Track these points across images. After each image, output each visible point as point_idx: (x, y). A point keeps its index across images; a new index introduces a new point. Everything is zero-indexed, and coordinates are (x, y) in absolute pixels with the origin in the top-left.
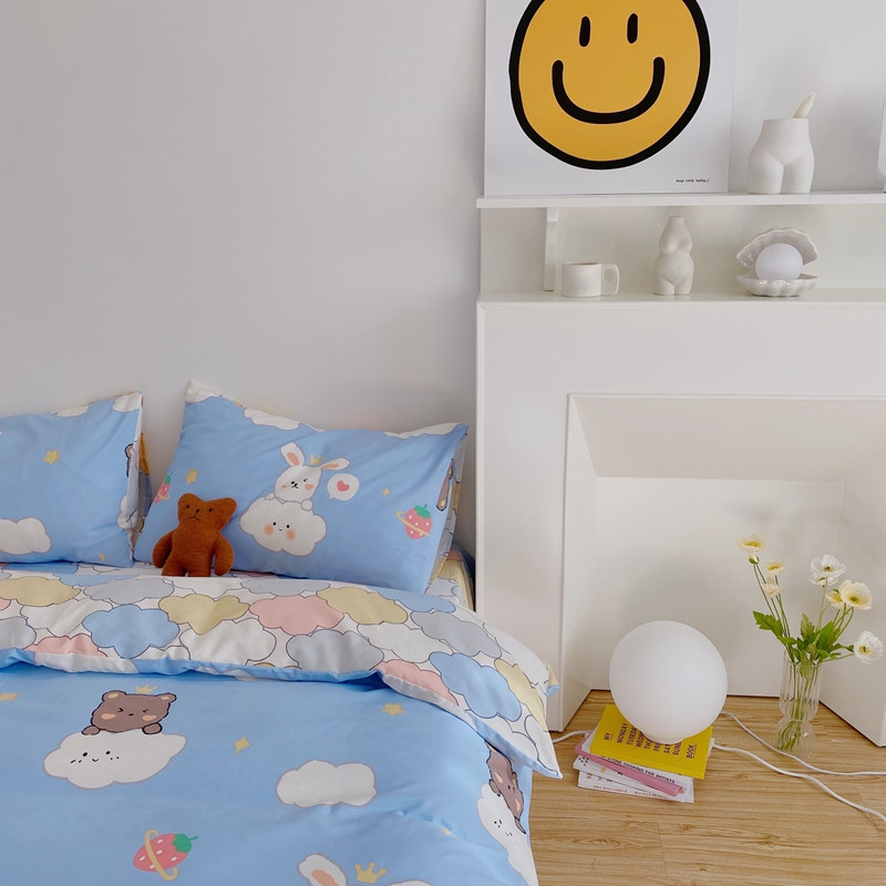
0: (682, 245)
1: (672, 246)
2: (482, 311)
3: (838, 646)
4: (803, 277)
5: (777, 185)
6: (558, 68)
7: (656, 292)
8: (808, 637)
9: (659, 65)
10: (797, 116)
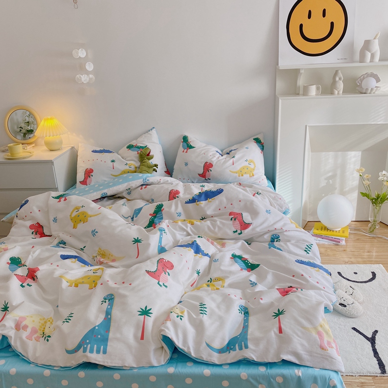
0: (340, 79)
1: (337, 79)
4: (376, 87)
5: (369, 60)
6: (301, 26)
8: (378, 197)
9: (332, 24)
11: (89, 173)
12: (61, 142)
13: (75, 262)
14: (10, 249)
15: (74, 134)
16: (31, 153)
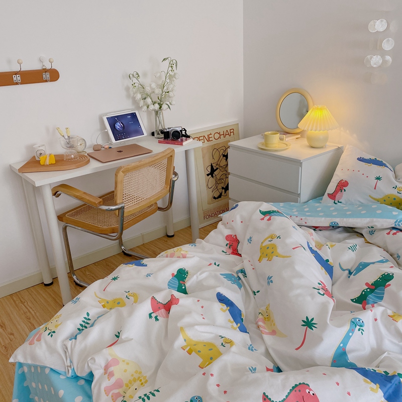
11: (342, 185)
12: (326, 139)
13: (224, 311)
14: (188, 258)
15: (348, 131)
16: (287, 145)
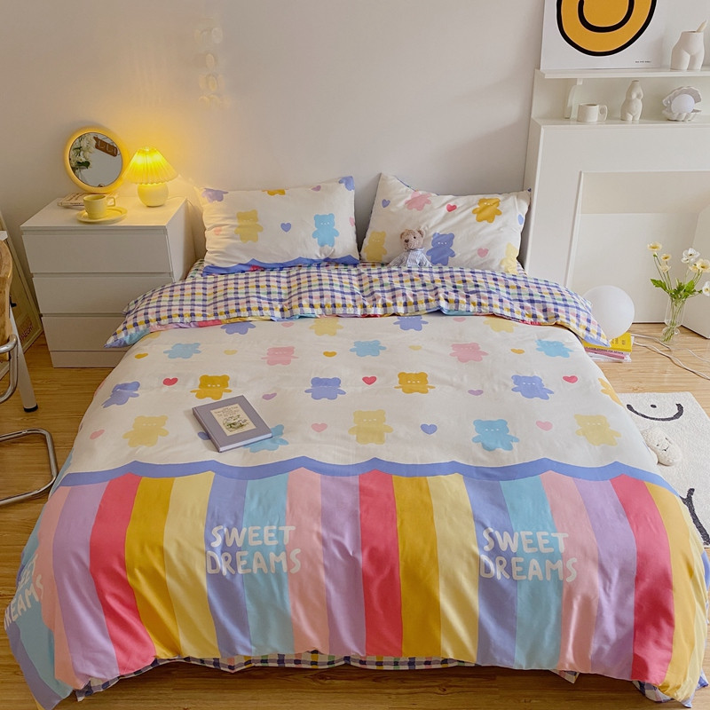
0: (638, 96)
1: (634, 96)
2: (542, 129)
3: (695, 291)
4: (694, 111)
5: (686, 66)
6: (581, 3)
7: (623, 119)
8: (680, 288)
9: (632, 2)
10: (698, 31)
12: (166, 192)
